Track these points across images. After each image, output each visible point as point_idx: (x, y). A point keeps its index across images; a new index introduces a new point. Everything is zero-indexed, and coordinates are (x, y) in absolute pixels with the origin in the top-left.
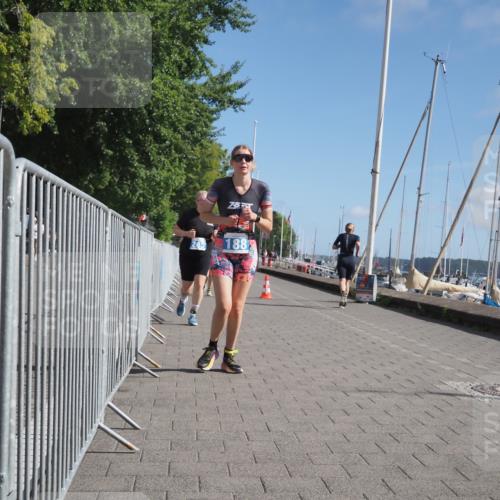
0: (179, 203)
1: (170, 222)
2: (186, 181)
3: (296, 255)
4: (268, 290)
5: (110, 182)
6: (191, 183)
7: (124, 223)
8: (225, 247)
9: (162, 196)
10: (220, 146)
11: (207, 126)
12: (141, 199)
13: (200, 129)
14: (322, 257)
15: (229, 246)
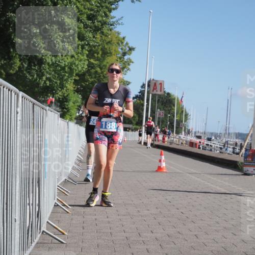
0: (82, 86)
1: (74, 103)
2: (88, 66)
3: (189, 132)
4: (164, 165)
5: (19, 68)
6: (92, 68)
7: (34, 104)
8: (102, 127)
9: (67, 80)
10: (119, 33)
11: (106, 16)
12: (48, 83)
13: (100, 19)
14: (212, 134)
15: (104, 127)
